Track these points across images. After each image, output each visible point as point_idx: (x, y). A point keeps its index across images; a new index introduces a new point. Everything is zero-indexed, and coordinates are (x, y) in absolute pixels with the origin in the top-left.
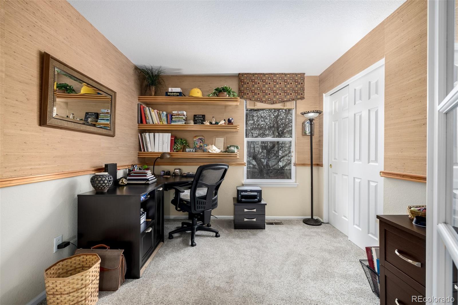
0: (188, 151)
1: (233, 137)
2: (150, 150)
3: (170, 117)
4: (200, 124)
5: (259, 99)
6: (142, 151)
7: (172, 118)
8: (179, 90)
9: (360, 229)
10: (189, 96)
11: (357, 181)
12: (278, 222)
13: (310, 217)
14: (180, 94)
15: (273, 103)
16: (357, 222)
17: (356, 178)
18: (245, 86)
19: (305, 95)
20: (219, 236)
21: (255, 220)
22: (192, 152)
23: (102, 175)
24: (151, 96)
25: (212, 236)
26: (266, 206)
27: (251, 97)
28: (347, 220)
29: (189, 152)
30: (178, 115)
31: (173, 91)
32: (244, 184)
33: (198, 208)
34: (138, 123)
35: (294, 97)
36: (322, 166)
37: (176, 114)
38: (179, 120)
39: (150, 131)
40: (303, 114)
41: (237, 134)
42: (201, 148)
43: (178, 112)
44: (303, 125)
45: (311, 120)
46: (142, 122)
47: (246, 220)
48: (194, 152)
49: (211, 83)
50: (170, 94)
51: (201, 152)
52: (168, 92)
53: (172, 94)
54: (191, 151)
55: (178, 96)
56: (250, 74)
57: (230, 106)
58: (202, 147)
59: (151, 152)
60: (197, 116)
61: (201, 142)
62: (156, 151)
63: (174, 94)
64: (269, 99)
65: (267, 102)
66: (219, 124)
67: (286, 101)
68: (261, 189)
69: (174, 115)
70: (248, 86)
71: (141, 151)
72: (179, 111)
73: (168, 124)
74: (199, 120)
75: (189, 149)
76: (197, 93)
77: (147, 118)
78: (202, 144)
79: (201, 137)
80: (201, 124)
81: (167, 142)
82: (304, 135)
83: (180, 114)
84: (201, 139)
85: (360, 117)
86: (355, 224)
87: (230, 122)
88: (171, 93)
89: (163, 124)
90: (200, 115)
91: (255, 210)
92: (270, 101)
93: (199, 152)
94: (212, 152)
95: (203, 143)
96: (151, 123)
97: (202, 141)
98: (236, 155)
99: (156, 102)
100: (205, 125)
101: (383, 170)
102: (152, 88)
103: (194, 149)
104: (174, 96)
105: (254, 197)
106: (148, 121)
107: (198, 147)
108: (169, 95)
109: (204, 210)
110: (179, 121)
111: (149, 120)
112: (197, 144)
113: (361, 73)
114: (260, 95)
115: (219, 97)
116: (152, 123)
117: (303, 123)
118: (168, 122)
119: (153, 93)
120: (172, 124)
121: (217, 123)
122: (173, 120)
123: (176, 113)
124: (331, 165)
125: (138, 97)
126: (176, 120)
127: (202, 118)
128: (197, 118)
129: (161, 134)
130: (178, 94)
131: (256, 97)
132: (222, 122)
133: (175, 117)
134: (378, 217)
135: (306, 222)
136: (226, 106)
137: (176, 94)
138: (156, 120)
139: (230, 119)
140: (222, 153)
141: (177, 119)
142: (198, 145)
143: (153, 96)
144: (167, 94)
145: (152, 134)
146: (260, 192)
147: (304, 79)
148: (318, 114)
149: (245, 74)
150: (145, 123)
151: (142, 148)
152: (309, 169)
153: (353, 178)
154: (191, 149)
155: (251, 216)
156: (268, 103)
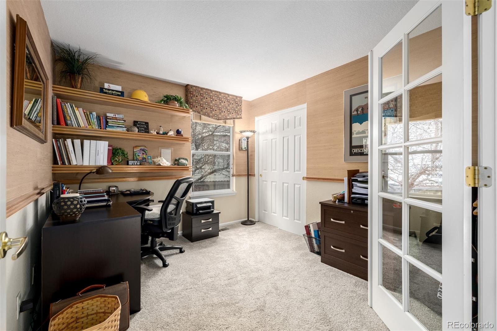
0: (131, 164)
1: (180, 149)
2: (74, 162)
3: (104, 120)
4: (143, 132)
5: (206, 114)
6: (60, 164)
7: (107, 123)
8: (119, 88)
9: (288, 219)
10: (132, 98)
11: (285, 185)
12: (223, 228)
13: (247, 219)
14: (122, 94)
15: (219, 119)
16: (285, 214)
17: (285, 183)
18: (194, 98)
19: (242, 116)
20: (184, 251)
21: (211, 229)
22: (137, 165)
23: (73, 198)
24: (76, 88)
25: (177, 254)
26: (219, 214)
27: (199, 110)
28: (276, 215)
29: (133, 165)
30: (116, 120)
31: (111, 88)
32: (192, 197)
33: (169, 226)
34: (53, 124)
35: (235, 116)
36: (255, 176)
37: (111, 118)
38: (118, 125)
39: (73, 137)
40: (241, 132)
41: (184, 146)
42: (144, 160)
43: (115, 115)
44: (239, 142)
45: (248, 138)
46: (59, 123)
47: (203, 231)
48: (139, 165)
49: (155, 87)
50: (107, 91)
51: (148, 165)
52: (105, 89)
53: (110, 92)
54: (135, 164)
55: (118, 95)
56: (199, 87)
57: (177, 116)
58: (146, 159)
59: (76, 166)
60: (139, 122)
61: (143, 154)
62: (86, 163)
63: (114, 92)
64: (216, 115)
65: (213, 117)
66: (168, 134)
67: (229, 119)
68: (214, 200)
69: (110, 119)
70: (197, 99)
71: (58, 164)
72: (117, 114)
73: (101, 129)
74: (142, 128)
75: (132, 162)
76: (143, 96)
77: (68, 118)
78: (144, 156)
79: (143, 148)
80: (145, 133)
81: (103, 153)
82: (241, 150)
83: (118, 119)
84: (143, 150)
85: (288, 139)
86: (284, 216)
87: (178, 132)
88: (109, 90)
89: (92, 128)
90: (142, 122)
91: (211, 220)
92: (216, 117)
93: (146, 165)
94: (163, 165)
95: (146, 155)
96: (75, 124)
97: (145, 152)
98: (188, 168)
99: (84, 98)
100: (151, 134)
101: (305, 176)
102: (79, 78)
103: (139, 162)
104: (112, 95)
105: (209, 208)
106: (69, 122)
107: (141, 159)
108: (106, 93)
109: (173, 227)
110: (118, 127)
111: (71, 121)
112: (138, 155)
113: (288, 109)
114: (208, 110)
115: (168, 105)
116: (77, 126)
117: (240, 140)
118: (101, 126)
119: (79, 85)
120: (108, 129)
121: (166, 133)
122: (109, 124)
123: (113, 116)
124: (261, 175)
125: (52, 85)
126: (113, 125)
127: (145, 125)
128: (138, 125)
129: (93, 142)
130: (120, 94)
131: (204, 111)
132: (171, 133)
133: (113, 122)
134: (320, 203)
135: (244, 223)
136: (172, 116)
137: (116, 93)
138: (83, 122)
139: (180, 130)
140: (173, 166)
141: (115, 124)
142: (140, 156)
143: (79, 89)
144: (102, 90)
145: (77, 142)
146: (212, 202)
147: (241, 102)
148: (253, 133)
149: (194, 86)
150: (64, 124)
151: (58, 159)
152: (245, 179)
153: (282, 183)
154: (135, 162)
155: (206, 226)
156: (214, 119)
